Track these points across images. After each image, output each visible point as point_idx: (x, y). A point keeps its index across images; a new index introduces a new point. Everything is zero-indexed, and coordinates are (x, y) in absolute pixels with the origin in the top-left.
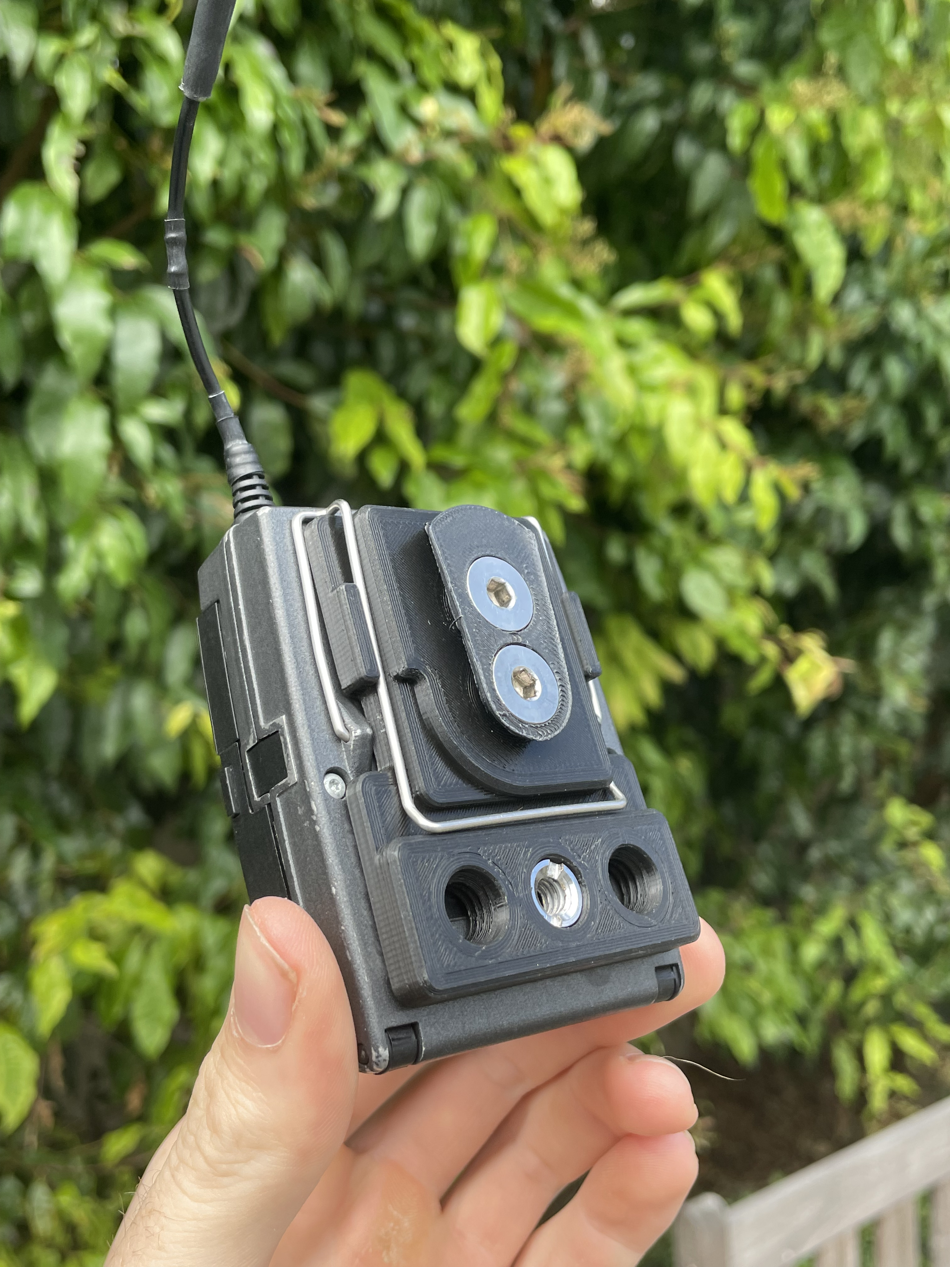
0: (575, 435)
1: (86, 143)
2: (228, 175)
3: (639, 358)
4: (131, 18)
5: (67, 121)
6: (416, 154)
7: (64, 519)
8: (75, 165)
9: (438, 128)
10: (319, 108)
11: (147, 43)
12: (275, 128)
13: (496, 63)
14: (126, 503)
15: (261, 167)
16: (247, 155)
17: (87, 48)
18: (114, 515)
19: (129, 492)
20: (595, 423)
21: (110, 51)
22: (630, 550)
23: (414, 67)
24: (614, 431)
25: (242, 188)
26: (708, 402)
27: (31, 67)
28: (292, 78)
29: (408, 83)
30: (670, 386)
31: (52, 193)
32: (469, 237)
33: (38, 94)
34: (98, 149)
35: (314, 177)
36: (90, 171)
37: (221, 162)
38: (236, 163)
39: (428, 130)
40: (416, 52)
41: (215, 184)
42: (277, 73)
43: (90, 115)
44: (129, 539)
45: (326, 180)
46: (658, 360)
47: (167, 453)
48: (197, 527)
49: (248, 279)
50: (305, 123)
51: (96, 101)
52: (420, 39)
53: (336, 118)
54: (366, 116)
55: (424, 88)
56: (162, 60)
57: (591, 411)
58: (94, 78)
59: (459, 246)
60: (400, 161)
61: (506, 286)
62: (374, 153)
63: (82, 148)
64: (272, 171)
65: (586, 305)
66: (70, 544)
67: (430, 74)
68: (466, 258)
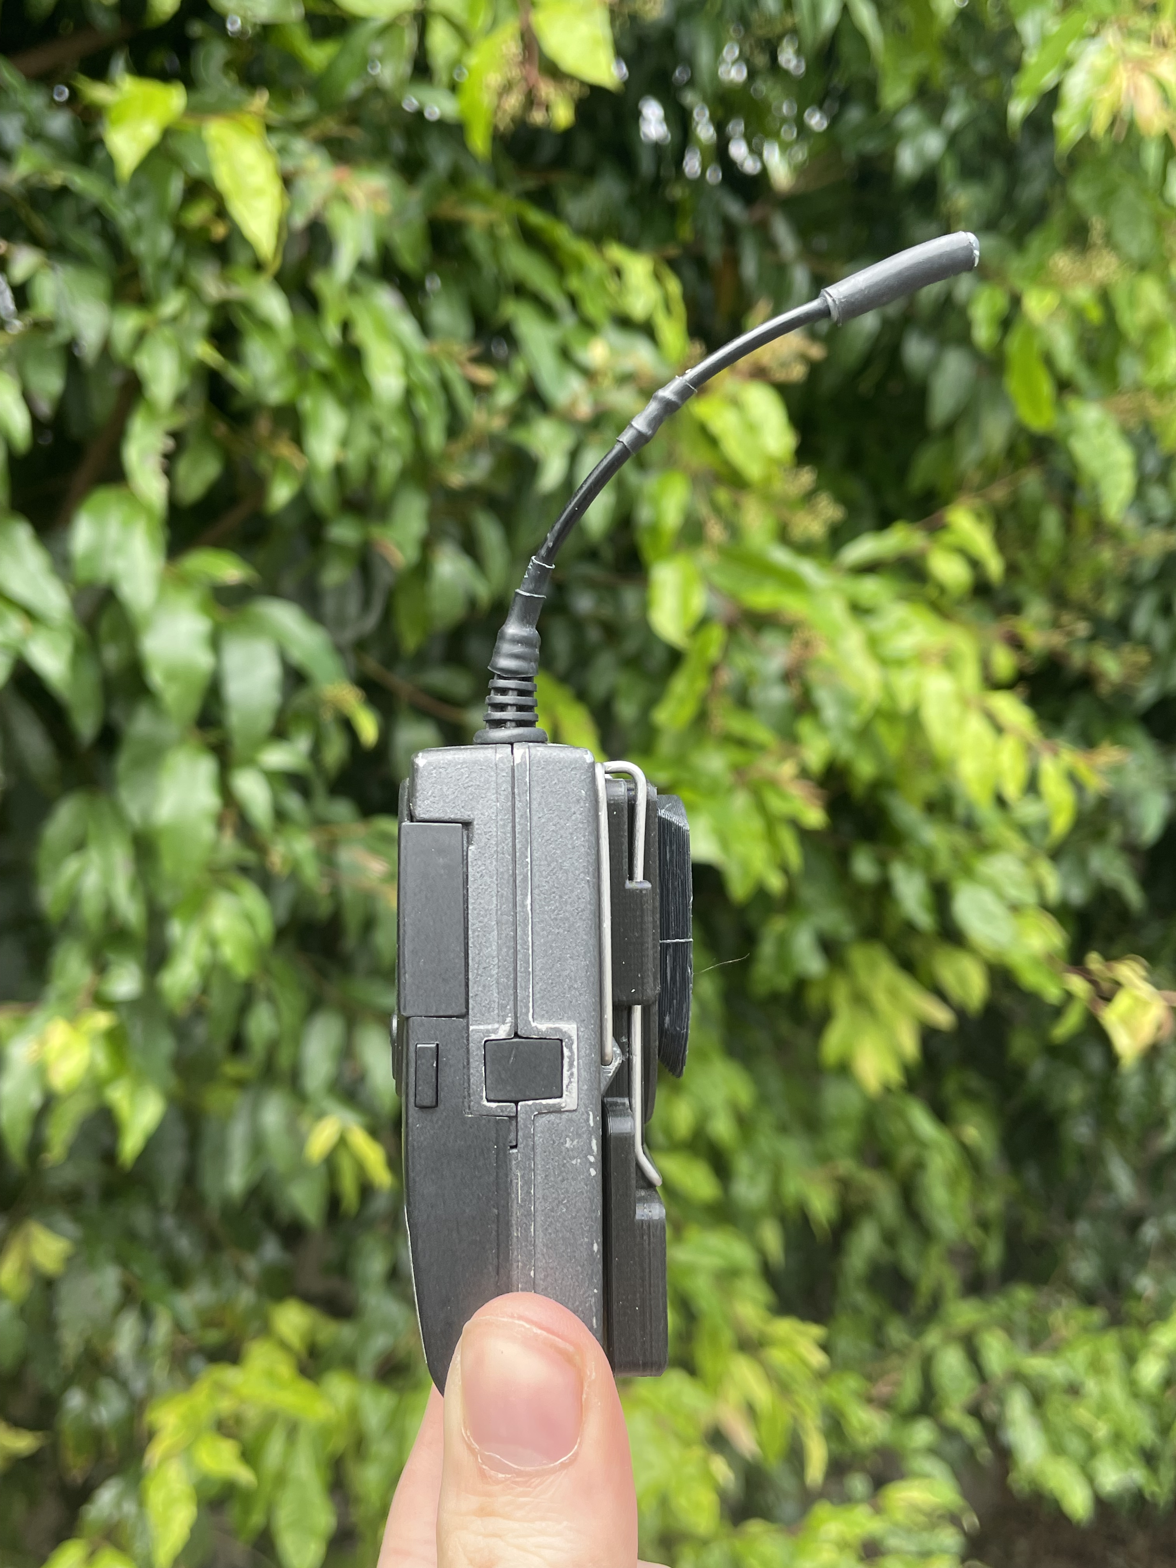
0: (805, 728)
1: (176, 435)
2: (354, 458)
3: (877, 625)
4: (226, 279)
5: (152, 411)
6: (584, 410)
7: (166, 898)
8: (163, 464)
9: (610, 375)
10: (461, 364)
11: (247, 308)
12: (409, 393)
13: (674, 287)
14: (244, 870)
15: (394, 444)
16: (376, 430)
17: (174, 319)
18: (230, 889)
19: (249, 857)
20: (830, 712)
21: (201, 320)
22: (883, 863)
23: (573, 301)
24: (854, 720)
25: (371, 469)
26: (970, 674)
27: (106, 348)
28: (425, 328)
29: (569, 321)
30: (921, 657)
31: (134, 501)
32: (655, 502)
33: (115, 379)
34: (192, 439)
35: (459, 447)
36: (183, 467)
37: (345, 442)
38: (363, 440)
39: (600, 379)
40: (574, 283)
41: (339, 471)
42: (407, 327)
43: (180, 400)
44: (249, 919)
45: (474, 449)
46: (904, 626)
47: (293, 802)
48: (335, 893)
49: (384, 578)
50: (445, 385)
51: (186, 382)
52: (580, 266)
53: (484, 375)
54: (519, 368)
55: (588, 326)
56: (265, 326)
57: (823, 696)
58: (183, 356)
59: (644, 514)
60: (566, 419)
61: (707, 557)
62: (532, 410)
63: (170, 443)
64: (407, 447)
65: (808, 569)
66: (176, 929)
67: (593, 308)
68: (654, 529)
